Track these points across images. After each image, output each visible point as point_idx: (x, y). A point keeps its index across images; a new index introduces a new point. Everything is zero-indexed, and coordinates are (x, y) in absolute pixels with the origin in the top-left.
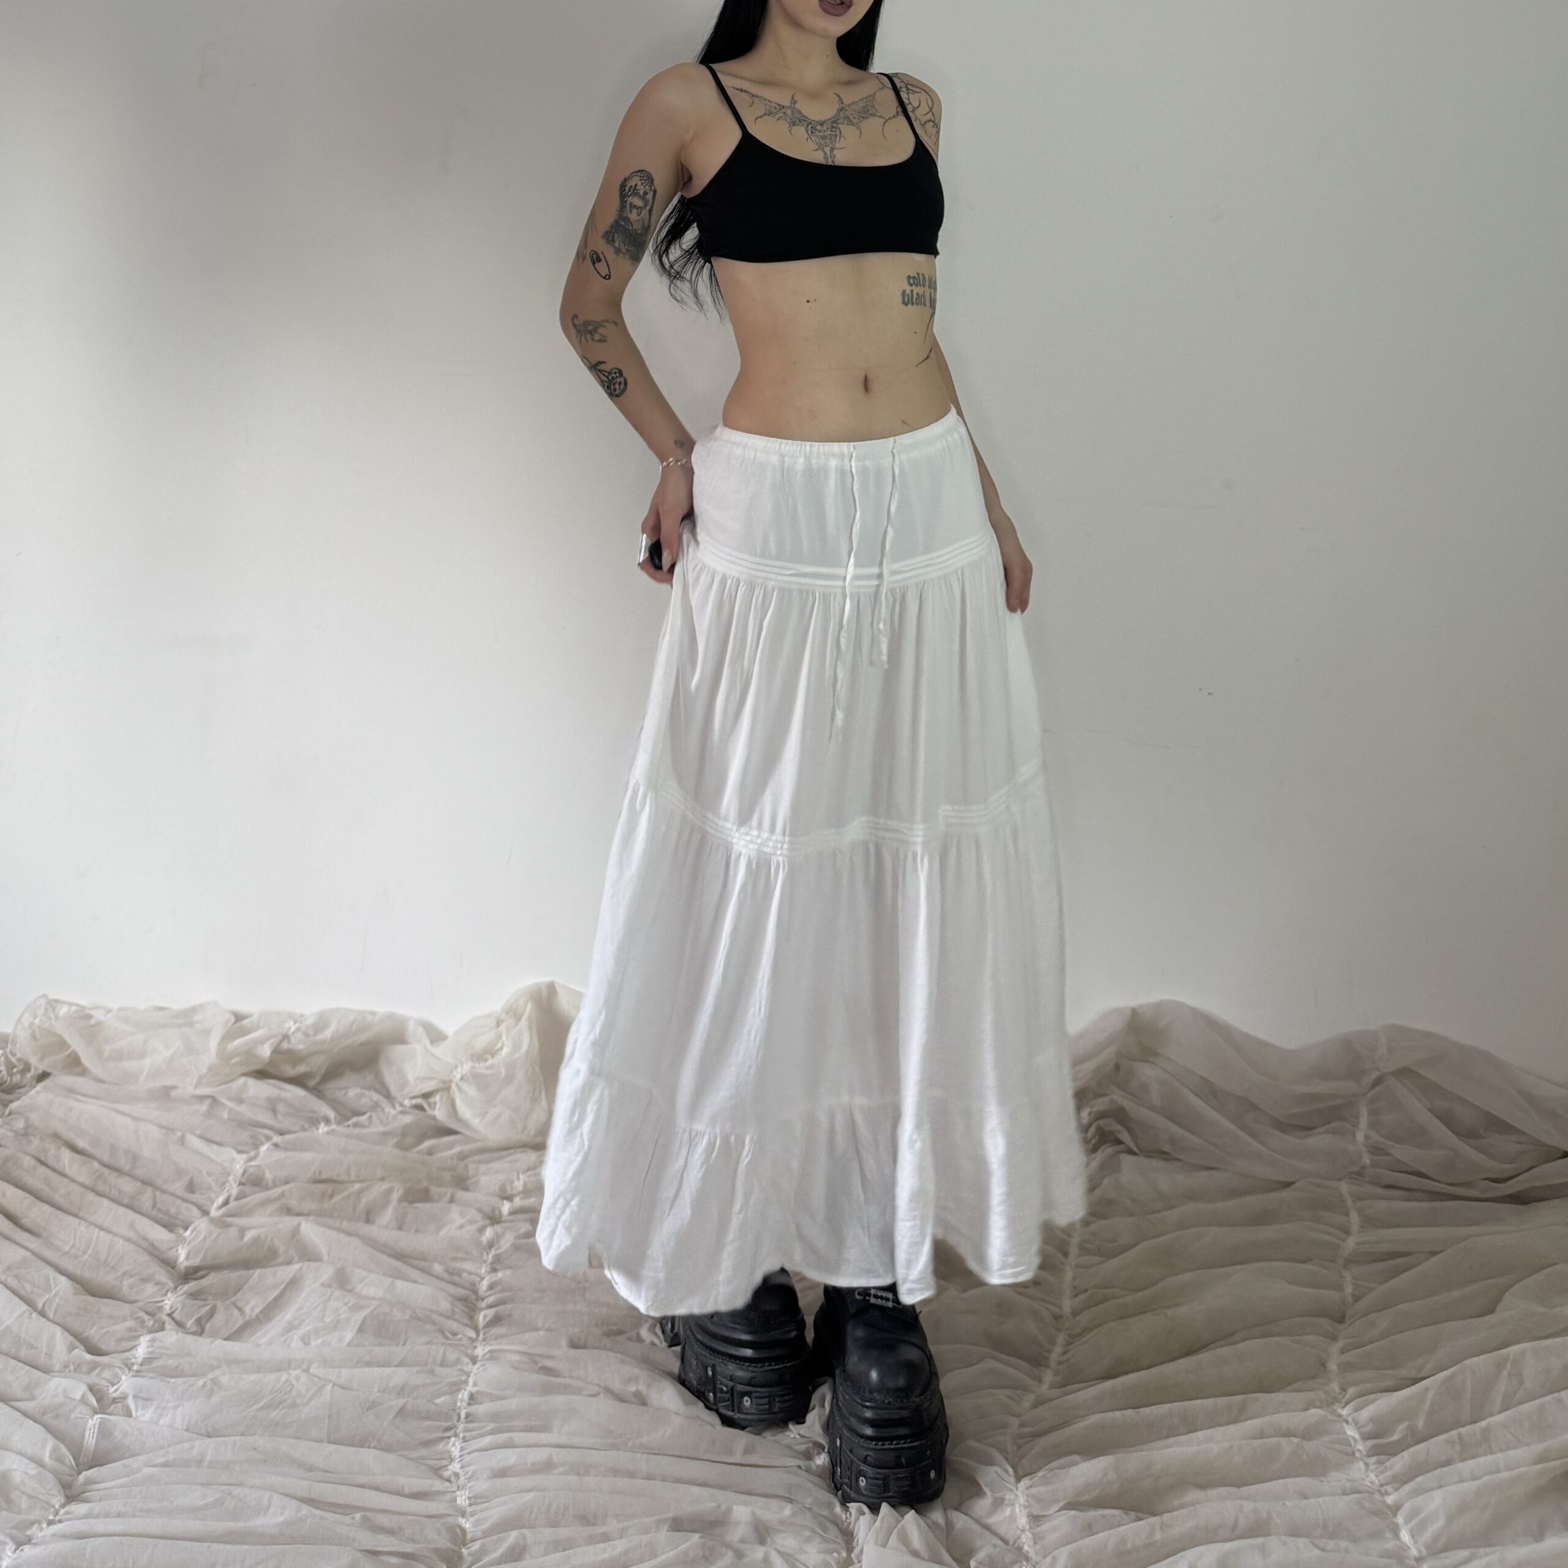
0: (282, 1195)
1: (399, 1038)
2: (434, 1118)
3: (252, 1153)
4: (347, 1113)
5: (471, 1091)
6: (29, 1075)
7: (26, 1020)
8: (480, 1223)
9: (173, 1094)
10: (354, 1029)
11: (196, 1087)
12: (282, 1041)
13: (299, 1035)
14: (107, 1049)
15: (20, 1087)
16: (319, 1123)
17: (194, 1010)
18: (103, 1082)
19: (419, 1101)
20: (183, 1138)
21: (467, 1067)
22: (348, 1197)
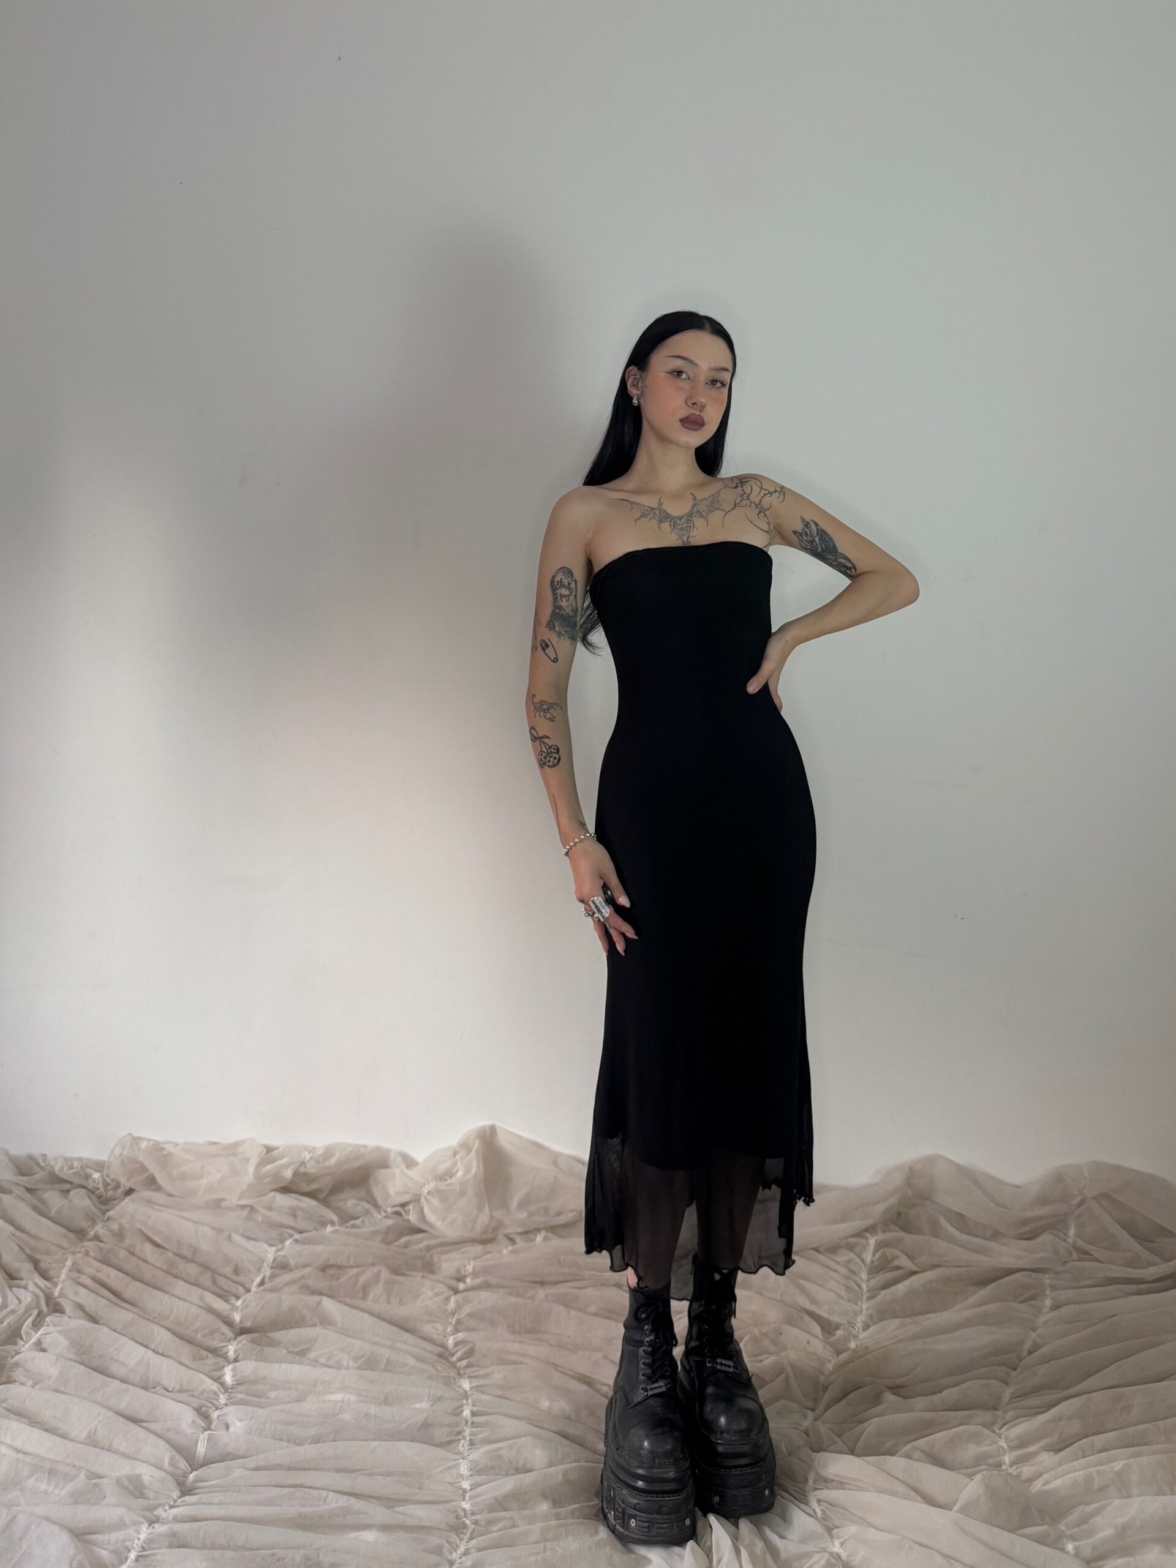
0: (303, 1277)
1: (384, 1165)
2: (408, 1221)
3: (280, 1246)
4: (346, 1218)
5: (436, 1202)
6: (119, 1191)
7: (117, 1152)
8: (446, 1295)
9: (223, 1204)
10: (351, 1157)
11: (239, 1200)
12: (300, 1166)
13: (312, 1163)
14: (175, 1172)
15: (115, 1200)
16: (327, 1224)
17: (237, 1144)
18: (172, 1196)
19: (398, 1209)
20: (230, 1235)
21: (432, 1186)
22: (350, 1278)
